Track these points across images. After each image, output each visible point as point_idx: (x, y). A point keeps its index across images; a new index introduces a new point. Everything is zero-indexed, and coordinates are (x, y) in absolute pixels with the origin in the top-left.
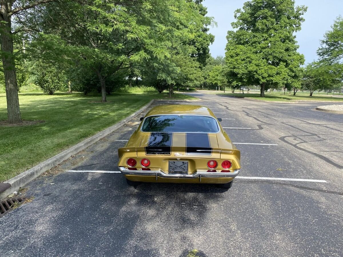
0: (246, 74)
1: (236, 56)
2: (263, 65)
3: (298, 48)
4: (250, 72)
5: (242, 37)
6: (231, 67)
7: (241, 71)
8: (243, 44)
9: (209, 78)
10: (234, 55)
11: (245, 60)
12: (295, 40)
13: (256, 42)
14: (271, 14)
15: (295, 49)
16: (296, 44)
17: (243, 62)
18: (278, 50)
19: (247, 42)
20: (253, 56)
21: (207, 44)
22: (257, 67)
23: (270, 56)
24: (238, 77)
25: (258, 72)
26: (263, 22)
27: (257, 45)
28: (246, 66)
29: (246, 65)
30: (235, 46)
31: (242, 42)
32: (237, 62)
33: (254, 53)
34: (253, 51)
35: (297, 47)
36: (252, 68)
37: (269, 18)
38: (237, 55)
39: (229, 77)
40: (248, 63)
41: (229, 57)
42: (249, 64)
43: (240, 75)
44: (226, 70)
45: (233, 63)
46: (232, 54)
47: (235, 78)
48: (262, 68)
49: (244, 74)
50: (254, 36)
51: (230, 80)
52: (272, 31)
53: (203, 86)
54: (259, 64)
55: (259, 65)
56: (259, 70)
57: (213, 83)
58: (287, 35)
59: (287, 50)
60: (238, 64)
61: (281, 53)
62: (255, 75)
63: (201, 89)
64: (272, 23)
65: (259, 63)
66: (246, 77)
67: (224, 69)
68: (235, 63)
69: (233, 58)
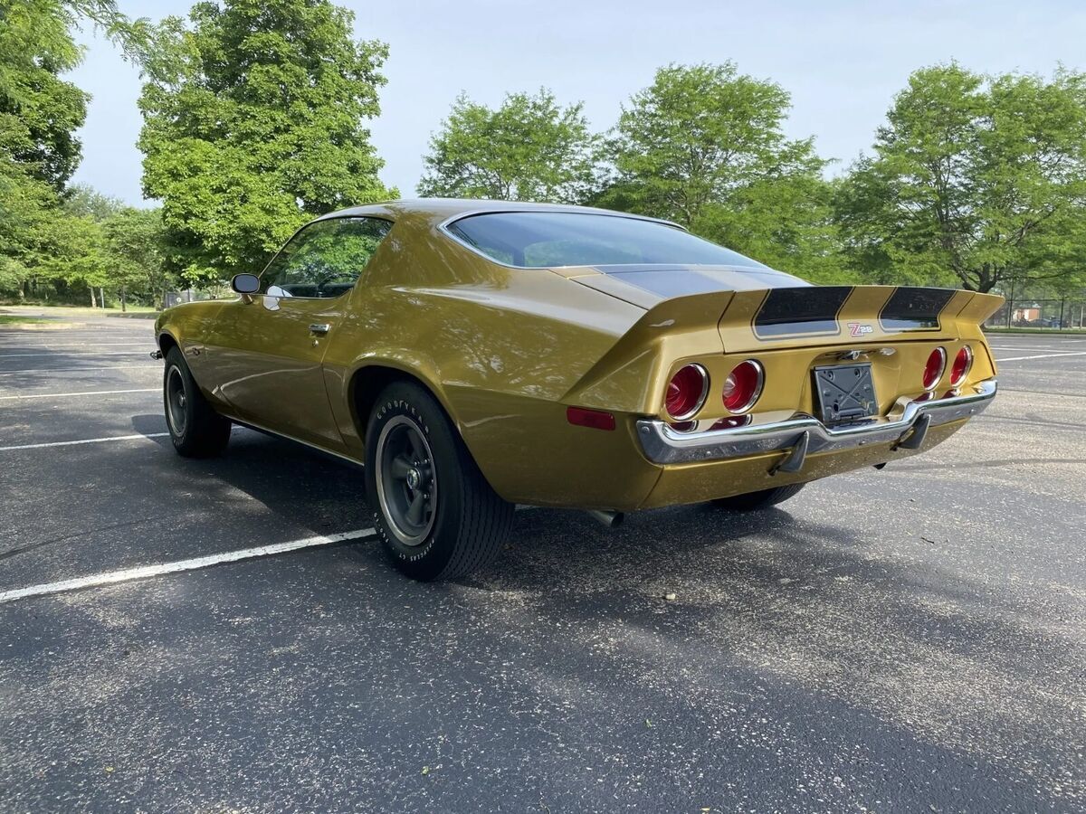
0: (231, 237)
1: (190, 176)
2: (285, 211)
3: (381, 165)
4: (246, 231)
5: (201, 113)
6: (177, 210)
7: (212, 226)
8: (207, 138)
9: (45, 261)
10: (184, 170)
11: (225, 192)
12: (369, 141)
13: (254, 133)
14: (290, 52)
15: (374, 171)
16: (372, 155)
17: (218, 197)
18: (330, 166)
19: (221, 133)
20: (252, 180)
21: (72, 120)
22: (269, 218)
23: (306, 185)
24: (204, 247)
25: (274, 233)
26: (268, 72)
27: (258, 145)
28: (232, 213)
29: (230, 206)
30: (180, 141)
31: (203, 128)
32: (196, 196)
33: (252, 170)
34: (245, 163)
35: (379, 165)
36: (251, 217)
37: (288, 65)
38: (195, 171)
39: (167, 248)
40: (237, 202)
41: (163, 174)
42: (241, 205)
43: (212, 241)
44: (126, 231)
45: (182, 197)
46: (175, 168)
47: (194, 251)
48: (283, 220)
49: (224, 237)
50: (244, 116)
51: (174, 260)
52: (302, 107)
53: (22, 294)
54: (273, 205)
55: (275, 209)
56: (275, 225)
57: (65, 278)
58: (348, 123)
59: (354, 169)
60: (200, 202)
61: (338, 175)
62: (264, 242)
63: (16, 304)
64: (298, 80)
65: (274, 203)
66: (233, 247)
67: (118, 229)
68: (189, 198)
69: (180, 181)
